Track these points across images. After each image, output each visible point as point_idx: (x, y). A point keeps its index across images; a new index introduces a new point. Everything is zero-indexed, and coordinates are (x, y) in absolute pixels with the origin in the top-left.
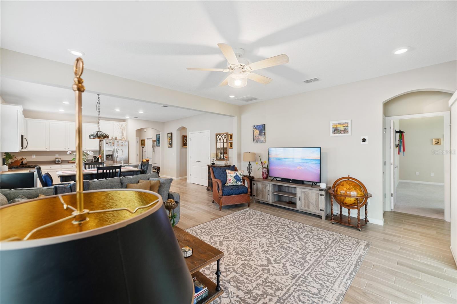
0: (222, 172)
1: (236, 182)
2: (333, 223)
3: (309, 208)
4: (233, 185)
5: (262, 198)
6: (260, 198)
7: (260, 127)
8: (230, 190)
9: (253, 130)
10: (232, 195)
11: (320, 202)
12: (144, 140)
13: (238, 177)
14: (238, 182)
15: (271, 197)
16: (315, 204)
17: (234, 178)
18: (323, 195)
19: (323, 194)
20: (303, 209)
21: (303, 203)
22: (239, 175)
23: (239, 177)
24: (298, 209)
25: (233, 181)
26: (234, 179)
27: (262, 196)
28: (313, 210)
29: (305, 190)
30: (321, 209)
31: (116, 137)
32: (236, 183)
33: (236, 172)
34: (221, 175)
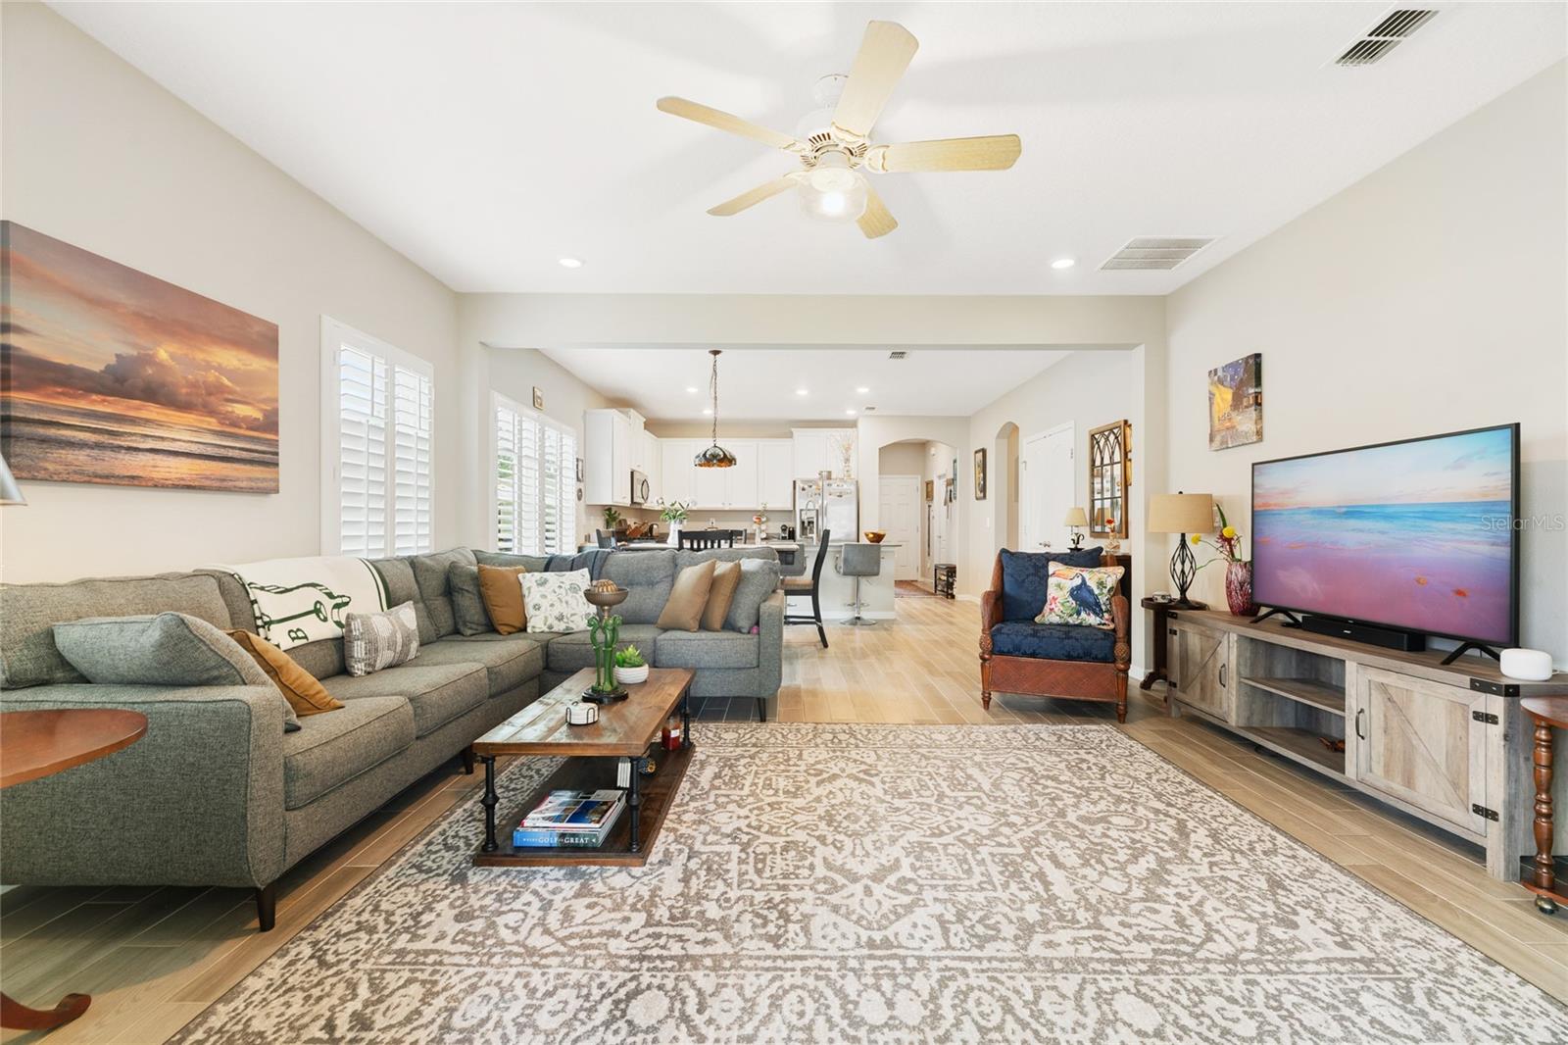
0: (1032, 571)
1: (1079, 614)
2: (1542, 910)
3: (1409, 782)
4: (1062, 621)
5: (1203, 698)
6: (1193, 696)
7: (1236, 373)
8: (1026, 637)
9: (1211, 393)
10: (1033, 655)
11: (1477, 757)
12: (932, 482)
13: (1085, 594)
14: (1083, 615)
15: (1234, 699)
16: (1443, 768)
17: (1072, 594)
18: (1493, 720)
19: (1491, 711)
20: (1378, 784)
21: (1381, 749)
22: (1092, 584)
23: (1091, 592)
24: (1354, 778)
25: (1063, 604)
26: (1070, 599)
27: (1202, 689)
28: (1432, 799)
29: (1390, 679)
30: (1482, 804)
31: (830, 473)
32: (1075, 616)
33: (1085, 574)
34: (1023, 581)
